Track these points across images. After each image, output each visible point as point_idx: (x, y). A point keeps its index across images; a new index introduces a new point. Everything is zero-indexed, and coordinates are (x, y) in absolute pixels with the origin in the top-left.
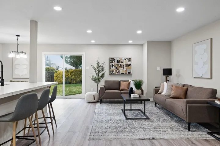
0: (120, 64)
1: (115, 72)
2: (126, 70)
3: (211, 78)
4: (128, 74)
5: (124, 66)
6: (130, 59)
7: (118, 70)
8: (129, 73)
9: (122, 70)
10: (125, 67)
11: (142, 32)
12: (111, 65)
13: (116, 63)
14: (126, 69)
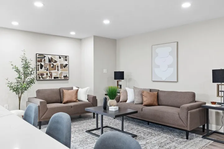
0: (52, 64)
1: (45, 76)
2: (61, 73)
3: (177, 81)
4: (63, 79)
5: (58, 66)
6: (66, 58)
7: (50, 72)
8: (65, 77)
9: (55, 72)
10: (59, 68)
11: (110, 21)
12: (39, 65)
13: (47, 62)
14: (61, 71)
